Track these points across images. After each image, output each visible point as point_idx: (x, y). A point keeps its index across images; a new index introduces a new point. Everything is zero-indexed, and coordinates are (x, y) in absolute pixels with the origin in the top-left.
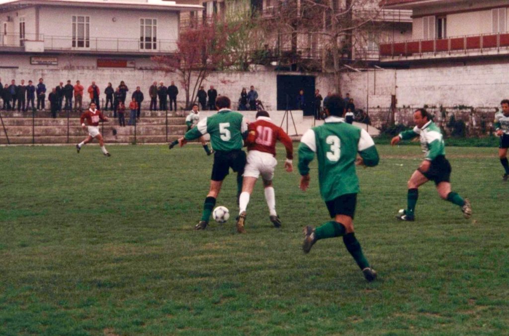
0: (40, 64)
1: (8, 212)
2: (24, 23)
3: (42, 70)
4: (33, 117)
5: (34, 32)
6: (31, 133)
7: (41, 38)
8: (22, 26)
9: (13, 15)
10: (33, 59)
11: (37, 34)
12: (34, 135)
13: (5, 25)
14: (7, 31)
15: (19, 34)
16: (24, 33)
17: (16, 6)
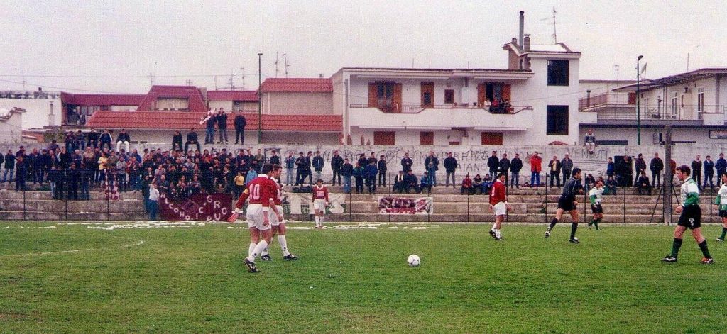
0: (720, 137)
1: (677, 296)
2: (703, 94)
3: (721, 144)
4: (711, 195)
5: (714, 103)
6: (709, 211)
7: (721, 110)
8: (701, 98)
9: (691, 86)
10: (712, 133)
11: (718, 106)
12: (711, 214)
13: (682, 96)
14: (684, 103)
15: (697, 107)
16: (703, 105)
17: (695, 76)
